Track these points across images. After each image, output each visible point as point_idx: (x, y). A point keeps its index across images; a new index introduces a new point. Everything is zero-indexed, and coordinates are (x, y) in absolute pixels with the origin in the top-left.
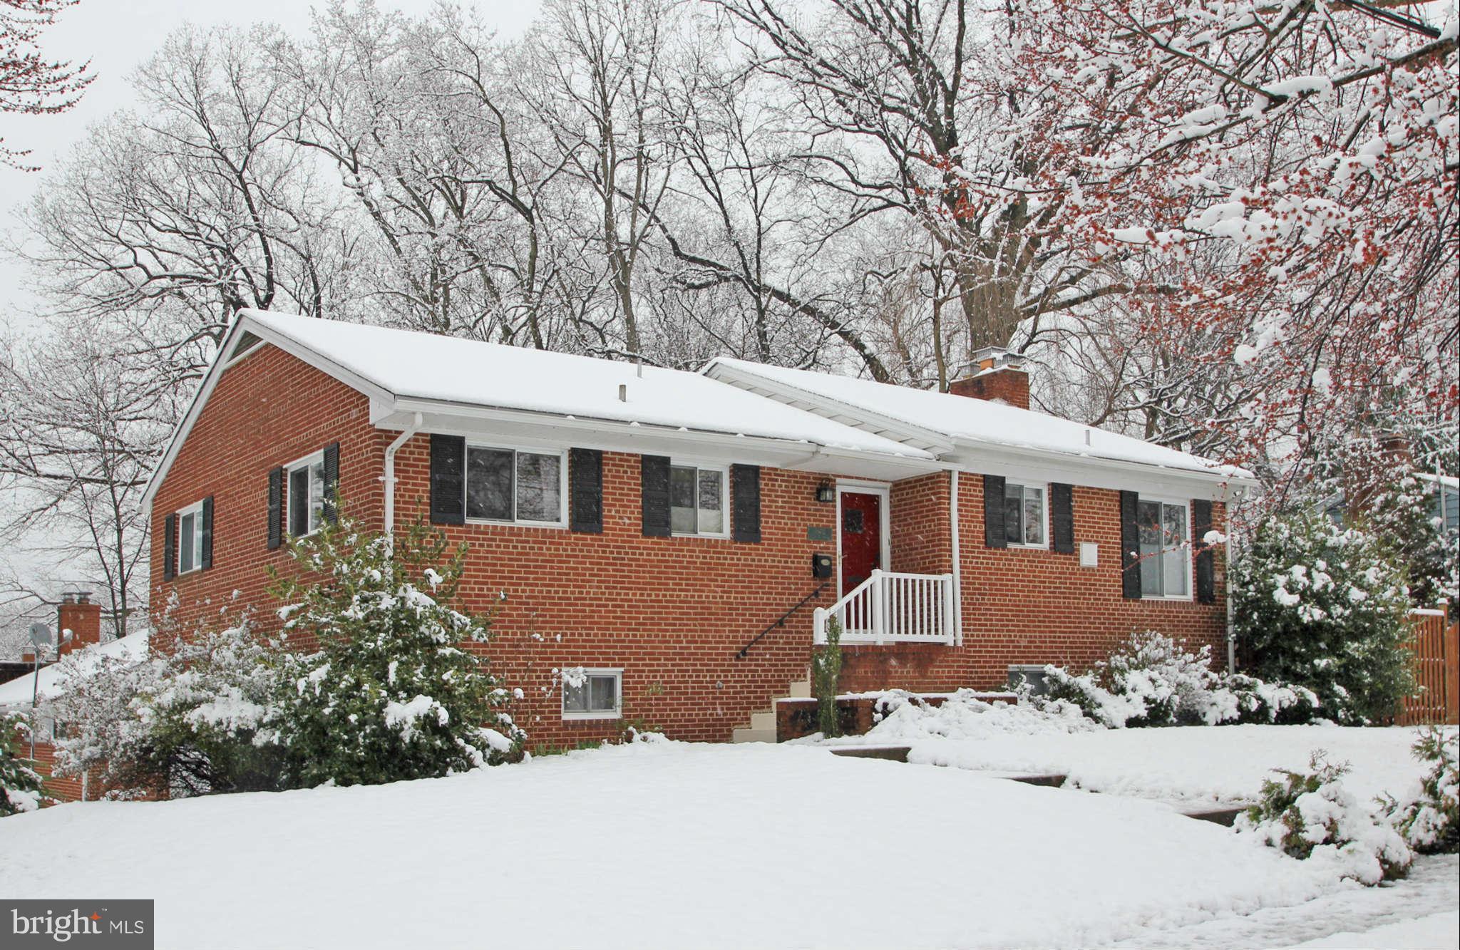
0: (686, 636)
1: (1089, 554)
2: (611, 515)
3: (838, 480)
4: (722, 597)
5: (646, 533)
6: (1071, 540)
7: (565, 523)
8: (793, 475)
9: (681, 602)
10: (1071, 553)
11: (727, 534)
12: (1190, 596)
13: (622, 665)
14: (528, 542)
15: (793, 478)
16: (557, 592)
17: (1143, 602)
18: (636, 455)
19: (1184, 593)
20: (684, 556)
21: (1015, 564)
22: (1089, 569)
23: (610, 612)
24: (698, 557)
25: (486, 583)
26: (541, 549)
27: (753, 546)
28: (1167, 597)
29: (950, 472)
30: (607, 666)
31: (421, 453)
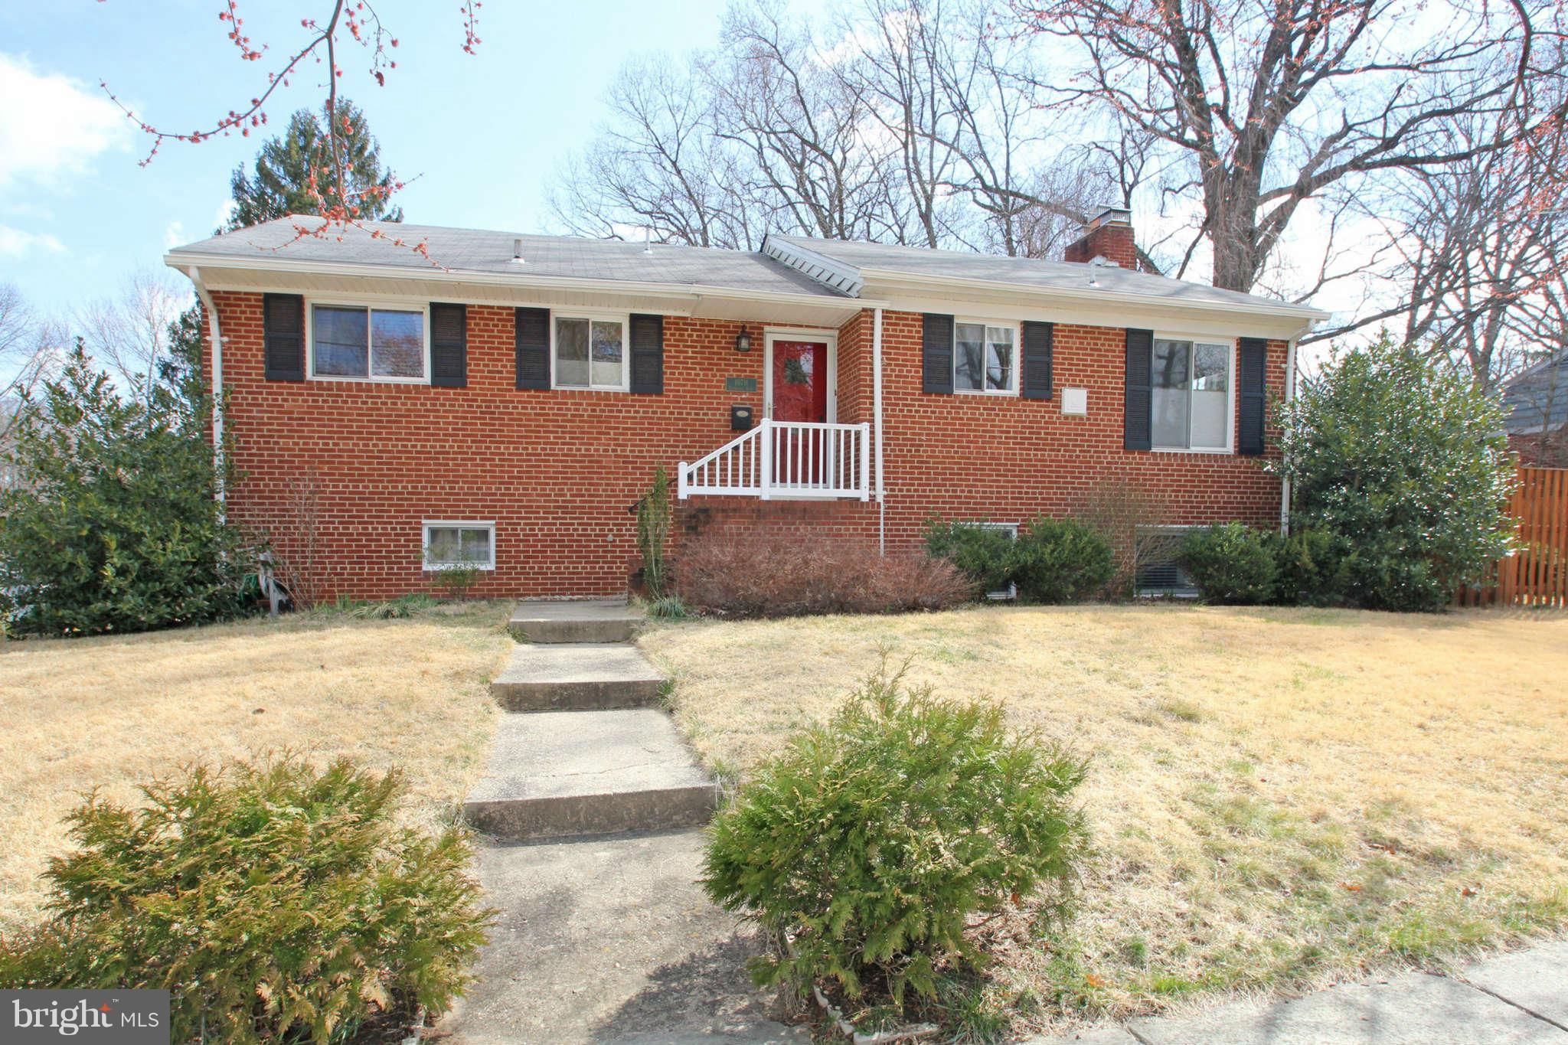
0: (569, 490)
1: (1074, 401)
2: (476, 369)
3: (767, 328)
4: (614, 451)
5: (520, 387)
6: (1048, 386)
7: (427, 378)
8: (706, 324)
9: (564, 455)
10: (1048, 400)
11: (625, 386)
12: (1230, 448)
13: (493, 518)
14: (380, 397)
15: (708, 328)
16: (414, 446)
17: (1155, 454)
18: (510, 308)
19: (1224, 445)
20: (569, 409)
21: (965, 412)
22: (1074, 417)
23: (477, 465)
24: (586, 410)
25: (332, 438)
26: (395, 404)
27: (654, 398)
28: (1193, 450)
29: (873, 310)
30: (474, 518)
31: (254, 313)
